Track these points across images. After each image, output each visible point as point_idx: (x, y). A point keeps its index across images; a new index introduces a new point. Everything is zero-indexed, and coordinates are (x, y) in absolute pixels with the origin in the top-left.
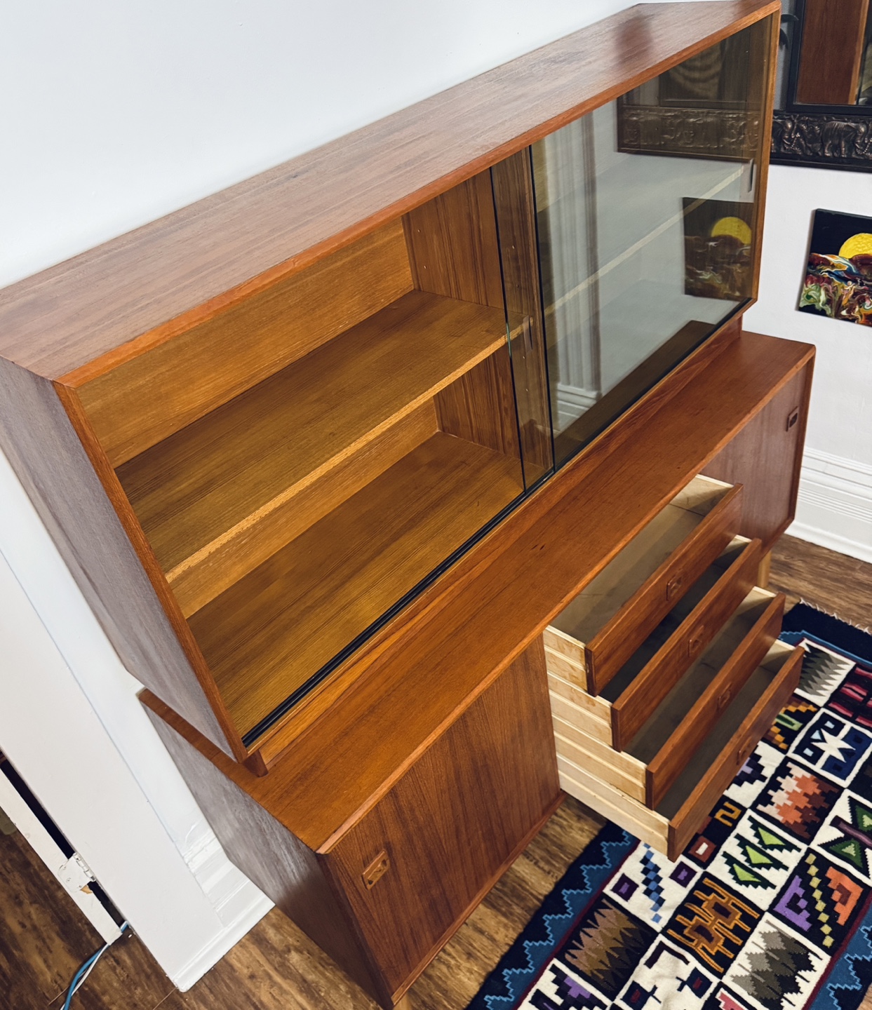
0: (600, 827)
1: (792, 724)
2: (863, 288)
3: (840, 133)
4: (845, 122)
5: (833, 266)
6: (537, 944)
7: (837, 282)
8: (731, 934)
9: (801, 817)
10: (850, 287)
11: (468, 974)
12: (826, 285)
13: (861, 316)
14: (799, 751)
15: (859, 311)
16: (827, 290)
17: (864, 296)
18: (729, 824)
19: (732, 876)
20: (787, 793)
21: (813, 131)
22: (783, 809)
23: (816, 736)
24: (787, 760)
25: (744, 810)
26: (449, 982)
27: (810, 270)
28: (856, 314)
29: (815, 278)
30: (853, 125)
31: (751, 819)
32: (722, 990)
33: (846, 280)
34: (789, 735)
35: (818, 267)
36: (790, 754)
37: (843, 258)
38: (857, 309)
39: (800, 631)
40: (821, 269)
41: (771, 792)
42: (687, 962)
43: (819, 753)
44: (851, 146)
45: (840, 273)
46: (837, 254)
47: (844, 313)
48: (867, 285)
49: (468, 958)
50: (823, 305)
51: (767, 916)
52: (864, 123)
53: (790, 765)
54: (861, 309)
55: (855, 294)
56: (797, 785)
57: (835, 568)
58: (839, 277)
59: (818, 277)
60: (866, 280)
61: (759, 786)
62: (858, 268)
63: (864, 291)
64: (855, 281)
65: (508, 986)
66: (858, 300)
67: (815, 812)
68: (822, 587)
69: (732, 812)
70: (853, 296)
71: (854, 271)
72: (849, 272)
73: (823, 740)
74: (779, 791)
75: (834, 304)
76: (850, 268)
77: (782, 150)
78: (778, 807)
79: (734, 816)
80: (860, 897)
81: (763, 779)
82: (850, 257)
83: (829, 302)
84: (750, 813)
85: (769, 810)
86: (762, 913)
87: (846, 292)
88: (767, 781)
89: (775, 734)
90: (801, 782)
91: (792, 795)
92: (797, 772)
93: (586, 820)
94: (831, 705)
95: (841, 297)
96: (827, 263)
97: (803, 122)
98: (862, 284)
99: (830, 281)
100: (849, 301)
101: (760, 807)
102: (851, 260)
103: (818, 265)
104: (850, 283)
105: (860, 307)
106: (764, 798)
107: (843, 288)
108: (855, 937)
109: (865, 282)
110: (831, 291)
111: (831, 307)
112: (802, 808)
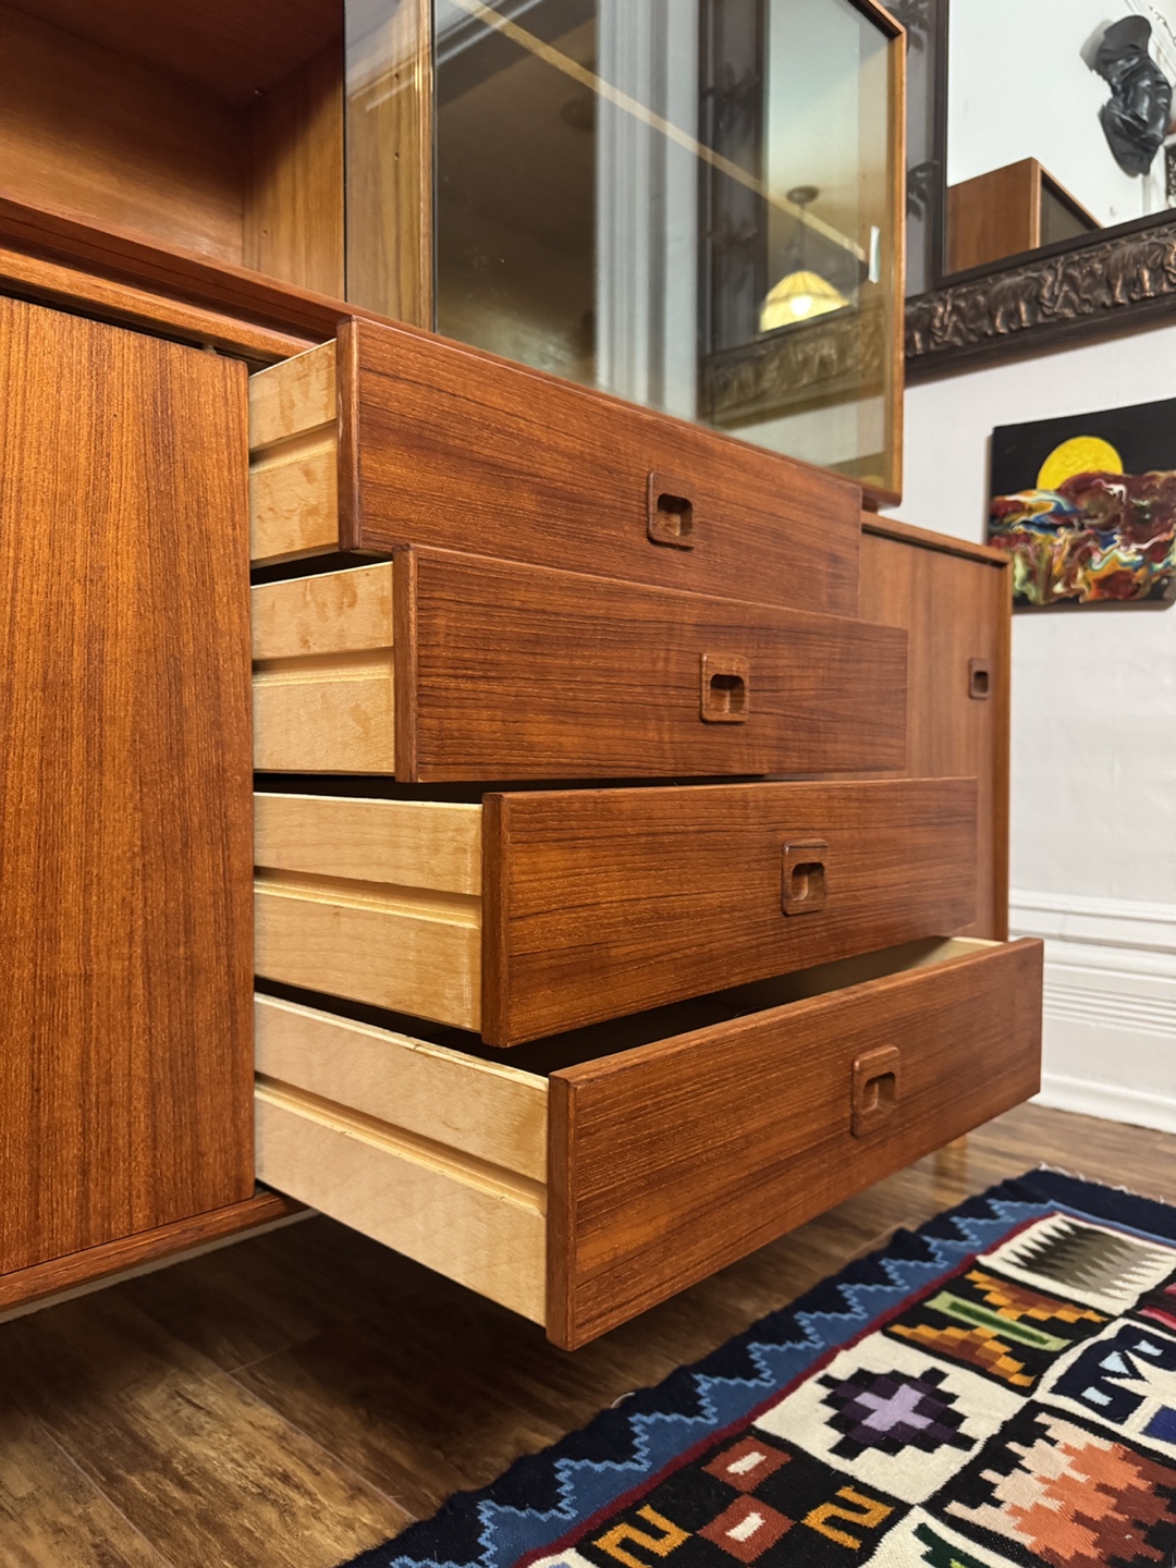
0: (410, 1517)
1: (1044, 1342)
2: (1084, 533)
3: (1015, 293)
4: (1020, 274)
5: (1031, 510)
7: (1039, 535)
9: (1096, 1544)
10: (1064, 537)
12: (1022, 546)
13: (1089, 585)
14: (1063, 1387)
15: (1085, 578)
16: (1025, 556)
17: (1088, 548)
18: (851, 1543)
20: (1043, 1480)
21: (975, 305)
22: (1033, 1518)
23: (1113, 1362)
24: (1034, 1408)
25: (901, 1509)
27: (996, 529)
28: (1079, 584)
29: (1003, 540)
30: (1035, 275)
31: (923, 1532)
33: (1053, 528)
34: (1036, 1363)
35: (1007, 520)
36: (1042, 1395)
37: (1046, 491)
38: (1080, 575)
40: (1010, 523)
41: (989, 1475)
43: (1124, 1404)
44: (1036, 303)
45: (1043, 519)
46: (1034, 486)
47: (1059, 588)
48: (1091, 527)
50: (1023, 583)
52: (1050, 267)
53: (1042, 1418)
54: (1089, 571)
55: (1074, 548)
56: (1074, 1466)
58: (1043, 527)
59: (1008, 536)
60: (1089, 517)
61: (948, 1462)
62: (1073, 501)
63: (1087, 538)
64: (1069, 525)
66: (1080, 558)
67: (1143, 1534)
69: (861, 1510)
70: (1071, 554)
71: (1066, 507)
72: (1058, 512)
73: (1135, 1374)
74: (1017, 1472)
75: (1040, 577)
76: (1059, 506)
77: (932, 346)
78: (1016, 1511)
79: (870, 1520)
81: (965, 1443)
82: (1057, 485)
83: (1031, 576)
84: (919, 1516)
85: (982, 1516)
87: (1057, 549)
88: (977, 1449)
89: (997, 1356)
90: (1081, 1459)
91: (1060, 1486)
92: (1060, 1429)
93: (376, 1500)
94: (1144, 1312)
95: (1050, 561)
96: (1020, 508)
97: (959, 296)
98: (1082, 528)
99: (1028, 538)
100: (1064, 564)
101: (956, 1508)
102: (1059, 491)
103: (1005, 515)
104: (1062, 530)
105: (1085, 569)
106: (969, 1487)
107: (1051, 543)
109: (1087, 522)
110: (1032, 555)
111: (1036, 584)
112: (1097, 1518)
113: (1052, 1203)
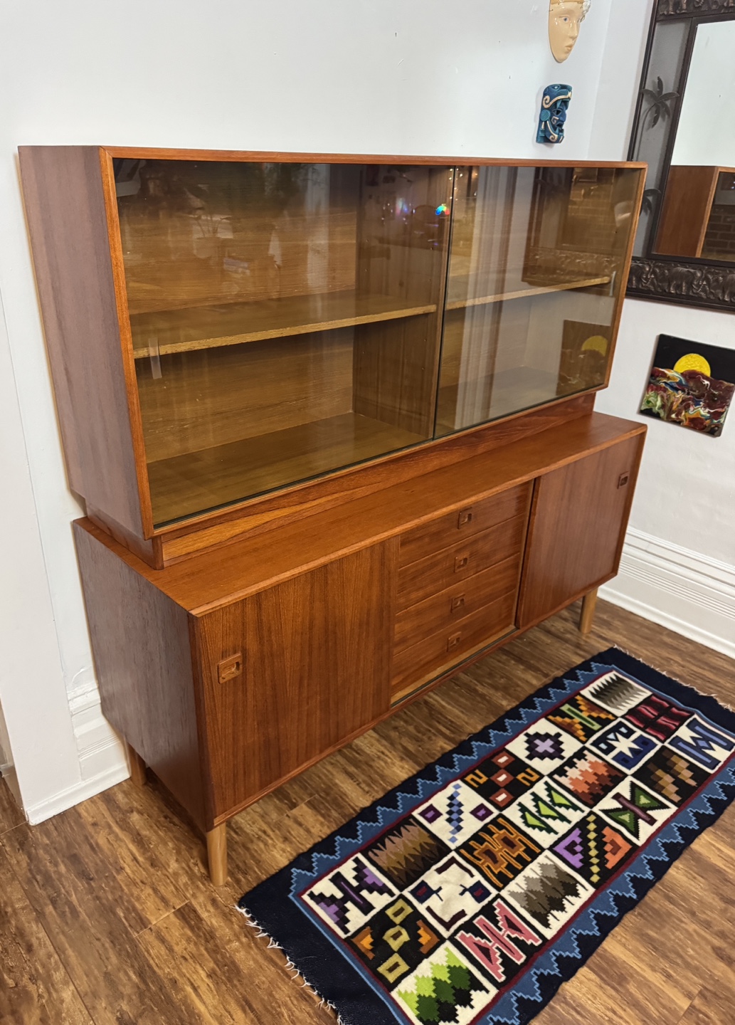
0: (418, 768)
1: (593, 725)
2: (689, 396)
3: (682, 276)
4: (686, 268)
5: (669, 378)
6: (347, 840)
7: (670, 391)
8: (514, 861)
9: (589, 789)
10: (680, 395)
11: (281, 852)
12: (662, 393)
13: (686, 419)
14: (595, 744)
15: (685, 415)
16: (662, 397)
17: (689, 404)
18: (528, 784)
19: (523, 821)
20: (581, 771)
21: (663, 274)
22: (574, 781)
23: (611, 736)
24: (584, 748)
25: (541, 776)
26: (263, 856)
27: (652, 381)
28: (682, 417)
29: (655, 387)
30: (692, 271)
31: (546, 783)
32: (499, 900)
33: (677, 390)
34: (589, 732)
35: (658, 379)
36: (588, 745)
37: (676, 372)
38: (683, 414)
39: (610, 665)
40: (659, 380)
41: (566, 768)
42: (472, 876)
43: (612, 748)
44: (690, 286)
45: (673, 384)
46: (672, 369)
47: (673, 416)
48: (692, 395)
49: (284, 841)
50: (659, 409)
51: (547, 853)
52: (700, 270)
53: (586, 752)
54: (687, 414)
55: (683, 401)
56: (590, 767)
57: (646, 631)
58: (672, 387)
59: (657, 386)
60: (691, 390)
61: (557, 763)
62: (687, 381)
63: (689, 399)
64: (683, 391)
65: (314, 865)
66: (685, 406)
67: (601, 787)
68: (633, 641)
69: (531, 776)
70: (681, 403)
71: (684, 383)
72: (680, 383)
73: (617, 740)
74: (574, 768)
75: (667, 409)
76: (681, 381)
77: (640, 286)
78: (571, 779)
79: (533, 779)
80: (629, 851)
81: (562, 758)
82: (682, 372)
83: (663, 406)
84: (546, 779)
85: (563, 780)
86: (543, 850)
87: (676, 399)
88: (565, 760)
89: (578, 729)
90: (593, 765)
91: (583, 773)
92: (590, 757)
93: (407, 762)
94: (627, 717)
95: (672, 403)
96: (664, 375)
97: (658, 267)
98: (688, 394)
99: (665, 390)
100: (678, 406)
101: (556, 777)
102: (682, 374)
103: (658, 376)
104: (680, 392)
105: (686, 412)
106: (560, 771)
107: (674, 396)
108: (619, 878)
109: (691, 392)
110: (665, 398)
111: (664, 411)
112: (591, 783)
113: (613, 666)
